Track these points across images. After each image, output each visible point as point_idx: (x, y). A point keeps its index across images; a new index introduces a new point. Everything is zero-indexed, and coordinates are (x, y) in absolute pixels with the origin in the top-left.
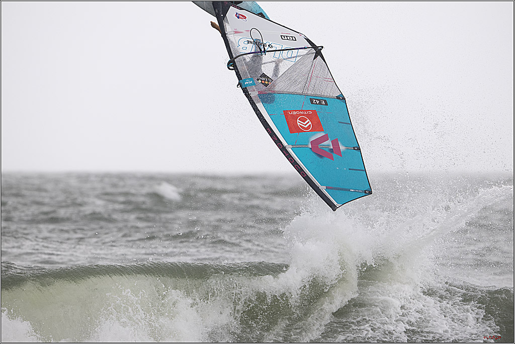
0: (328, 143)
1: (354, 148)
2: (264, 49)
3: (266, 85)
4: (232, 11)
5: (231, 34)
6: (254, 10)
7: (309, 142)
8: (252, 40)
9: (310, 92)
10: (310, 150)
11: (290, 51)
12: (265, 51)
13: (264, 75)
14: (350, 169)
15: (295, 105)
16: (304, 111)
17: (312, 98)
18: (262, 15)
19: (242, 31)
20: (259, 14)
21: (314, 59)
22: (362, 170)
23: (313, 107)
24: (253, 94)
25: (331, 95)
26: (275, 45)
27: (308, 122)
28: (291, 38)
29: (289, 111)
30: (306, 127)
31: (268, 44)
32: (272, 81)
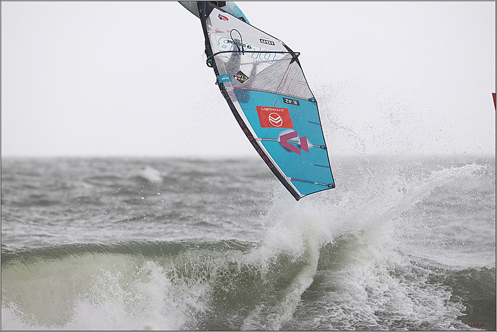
0: (297, 139)
1: (321, 146)
2: (243, 49)
3: (242, 82)
4: (215, 12)
5: (213, 33)
6: (236, 14)
7: (278, 136)
8: (231, 40)
9: (283, 92)
10: (279, 144)
11: (268, 54)
12: (243, 51)
13: (240, 73)
14: (315, 165)
15: (268, 103)
16: (276, 108)
17: (284, 97)
18: (243, 19)
19: (221, 31)
20: (240, 18)
21: (290, 64)
22: (327, 167)
23: (286, 106)
24: (229, 89)
25: (304, 97)
26: (254, 47)
27: (279, 119)
28: (270, 43)
29: (262, 107)
30: (277, 122)
31: (247, 45)
32: (248, 78)
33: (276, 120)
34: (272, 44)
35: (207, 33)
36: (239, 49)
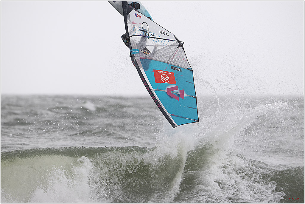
0: (178, 91)
1: (193, 96)
2: (148, 35)
3: (146, 54)
4: (133, 12)
5: (130, 24)
7: (166, 89)
8: (142, 29)
9: (172, 63)
10: (166, 93)
11: (164, 40)
13: (145, 49)
15: (160, 68)
16: (166, 72)
17: (172, 66)
18: (150, 18)
19: (136, 23)
20: (148, 18)
21: (178, 48)
22: (195, 109)
23: (172, 71)
24: (137, 58)
25: (185, 67)
26: (156, 35)
27: (168, 78)
28: (166, 34)
29: (157, 70)
30: (166, 80)
31: (151, 33)
32: (150, 52)
33: (165, 78)
34: (167, 35)
35: (127, 23)
36: (146, 35)
